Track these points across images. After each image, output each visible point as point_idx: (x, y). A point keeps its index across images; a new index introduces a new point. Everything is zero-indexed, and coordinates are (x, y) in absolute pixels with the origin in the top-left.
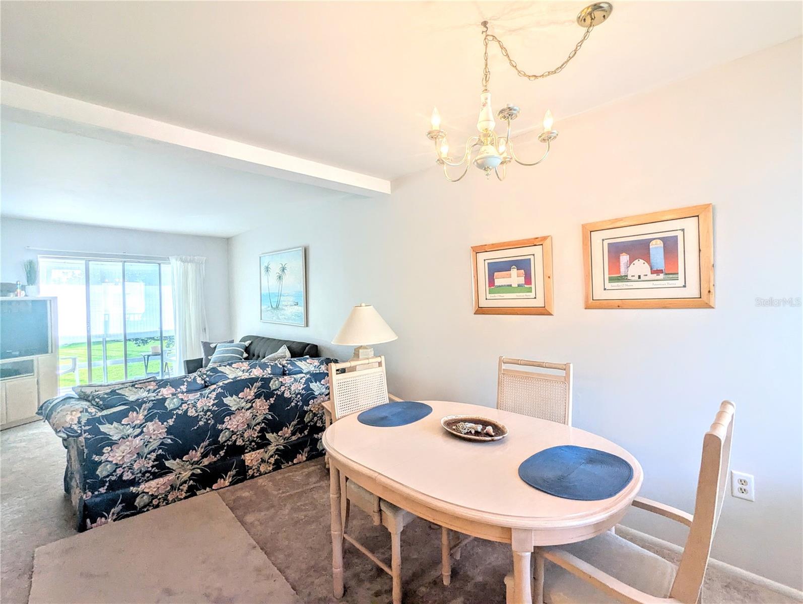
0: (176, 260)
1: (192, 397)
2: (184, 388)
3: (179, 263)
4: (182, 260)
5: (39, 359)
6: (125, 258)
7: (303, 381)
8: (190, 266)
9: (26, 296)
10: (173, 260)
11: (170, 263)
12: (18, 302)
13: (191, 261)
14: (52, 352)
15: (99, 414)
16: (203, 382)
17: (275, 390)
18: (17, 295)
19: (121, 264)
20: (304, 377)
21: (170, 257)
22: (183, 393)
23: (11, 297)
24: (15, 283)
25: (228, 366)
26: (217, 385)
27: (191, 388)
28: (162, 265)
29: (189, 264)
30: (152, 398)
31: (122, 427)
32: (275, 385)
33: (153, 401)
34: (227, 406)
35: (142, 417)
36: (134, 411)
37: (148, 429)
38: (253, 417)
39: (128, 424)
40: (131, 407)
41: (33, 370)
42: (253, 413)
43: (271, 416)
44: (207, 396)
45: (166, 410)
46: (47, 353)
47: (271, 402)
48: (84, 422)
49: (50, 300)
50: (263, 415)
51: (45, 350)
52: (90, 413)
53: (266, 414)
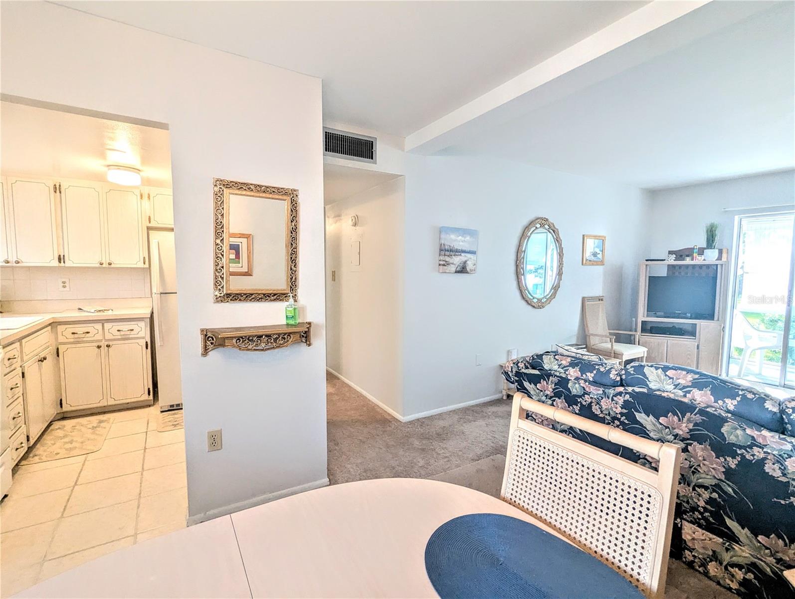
1: (596, 391)
2: (590, 376)
5: (701, 324)
9: (704, 260)
12: (694, 266)
15: (523, 370)
16: (618, 379)
17: (740, 447)
18: (692, 260)
22: (585, 381)
23: (688, 261)
24: (693, 247)
25: (660, 371)
26: (625, 389)
27: (598, 380)
30: (558, 374)
31: (538, 391)
32: (737, 436)
33: (558, 377)
34: (641, 425)
35: (552, 390)
36: (544, 380)
37: (557, 404)
38: (692, 469)
39: (542, 391)
40: (542, 375)
41: (695, 334)
42: (690, 462)
43: (732, 490)
44: (612, 398)
45: (570, 393)
46: (713, 320)
47: (728, 464)
48: (514, 372)
49: (722, 265)
50: (711, 477)
51: (711, 317)
52: (518, 367)
53: (720, 480)
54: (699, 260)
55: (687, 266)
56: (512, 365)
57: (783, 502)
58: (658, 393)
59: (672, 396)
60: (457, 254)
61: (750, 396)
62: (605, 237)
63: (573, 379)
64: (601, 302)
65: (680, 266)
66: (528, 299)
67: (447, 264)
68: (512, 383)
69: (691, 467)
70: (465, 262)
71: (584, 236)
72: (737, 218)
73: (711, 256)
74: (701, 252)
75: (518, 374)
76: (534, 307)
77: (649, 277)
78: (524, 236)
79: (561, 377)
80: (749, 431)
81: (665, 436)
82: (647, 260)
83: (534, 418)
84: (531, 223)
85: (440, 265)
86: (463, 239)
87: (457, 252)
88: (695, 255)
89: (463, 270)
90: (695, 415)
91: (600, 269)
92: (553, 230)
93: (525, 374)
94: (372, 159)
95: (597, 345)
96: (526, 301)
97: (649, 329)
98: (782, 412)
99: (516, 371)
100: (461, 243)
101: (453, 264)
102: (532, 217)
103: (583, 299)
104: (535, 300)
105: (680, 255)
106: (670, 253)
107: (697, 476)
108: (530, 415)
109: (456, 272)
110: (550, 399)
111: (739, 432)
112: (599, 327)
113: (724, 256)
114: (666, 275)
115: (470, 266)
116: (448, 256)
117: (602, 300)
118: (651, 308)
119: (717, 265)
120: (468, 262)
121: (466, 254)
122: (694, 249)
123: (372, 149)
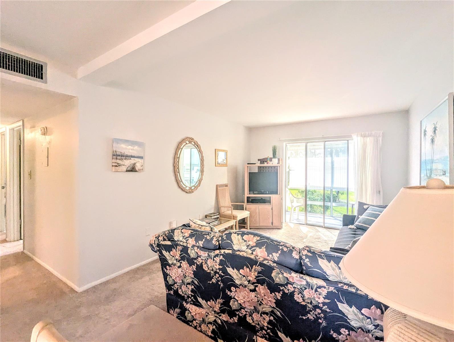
0: (357, 136)
1: (204, 254)
2: (201, 243)
3: (359, 138)
4: (361, 136)
5: (273, 197)
6: (325, 139)
7: (324, 292)
8: (369, 140)
9: (272, 164)
10: (354, 137)
11: (353, 139)
12: (269, 167)
13: (369, 136)
14: (279, 194)
15: (162, 242)
16: (217, 244)
17: (282, 285)
18: (267, 164)
19: (323, 143)
20: (325, 288)
21: (352, 134)
22: (198, 247)
23: (265, 164)
24: (267, 157)
25: (240, 236)
27: (207, 246)
28: (349, 141)
29: (368, 138)
30: (181, 243)
31: (171, 257)
32: (279, 278)
33: (182, 246)
34: (230, 276)
35: (179, 255)
36: (174, 248)
37: (183, 265)
38: (259, 302)
39: (173, 256)
40: (172, 245)
41: (271, 202)
42: (258, 298)
43: (280, 313)
44: (213, 259)
45: (190, 256)
46: (277, 194)
47: (277, 297)
48: (156, 244)
49: (279, 166)
50: (269, 306)
51: (276, 193)
52: (159, 240)
53: (273, 308)
54: (270, 164)
55: (266, 167)
56: (155, 239)
57: (304, 318)
58: (237, 253)
59: (245, 255)
60: (128, 158)
61: (285, 249)
62: (227, 151)
63: (190, 246)
64: (227, 187)
65: (263, 167)
66: (182, 188)
67: (118, 165)
68: (156, 252)
69: (258, 301)
70: (135, 164)
71: (215, 149)
72: (284, 144)
73: (275, 162)
74: (271, 160)
75: (159, 245)
76: (187, 192)
77: (249, 173)
78: (178, 148)
79: (183, 246)
80: (285, 275)
81: (243, 282)
82: (248, 164)
83: (171, 276)
84: (183, 141)
85: (113, 166)
86: (132, 148)
87: (127, 157)
88: (268, 161)
89: (133, 170)
90: (258, 266)
91: (225, 168)
92: (197, 146)
93: (163, 245)
94: (42, 78)
95: (225, 212)
96: (182, 189)
97: (251, 201)
98: (301, 258)
99: (157, 244)
100: (131, 151)
101: (123, 165)
102: (183, 137)
103: (217, 186)
104: (188, 188)
105: (262, 161)
106: (259, 160)
107: (262, 306)
108: (168, 274)
109: (127, 171)
110: (179, 262)
111: (280, 276)
112: (226, 202)
113: (281, 161)
114: (257, 172)
115: (138, 167)
116: (120, 159)
117: (227, 186)
118: (251, 190)
119: (277, 166)
120: (137, 164)
121: (135, 159)
122: (268, 158)
123: (42, 70)
